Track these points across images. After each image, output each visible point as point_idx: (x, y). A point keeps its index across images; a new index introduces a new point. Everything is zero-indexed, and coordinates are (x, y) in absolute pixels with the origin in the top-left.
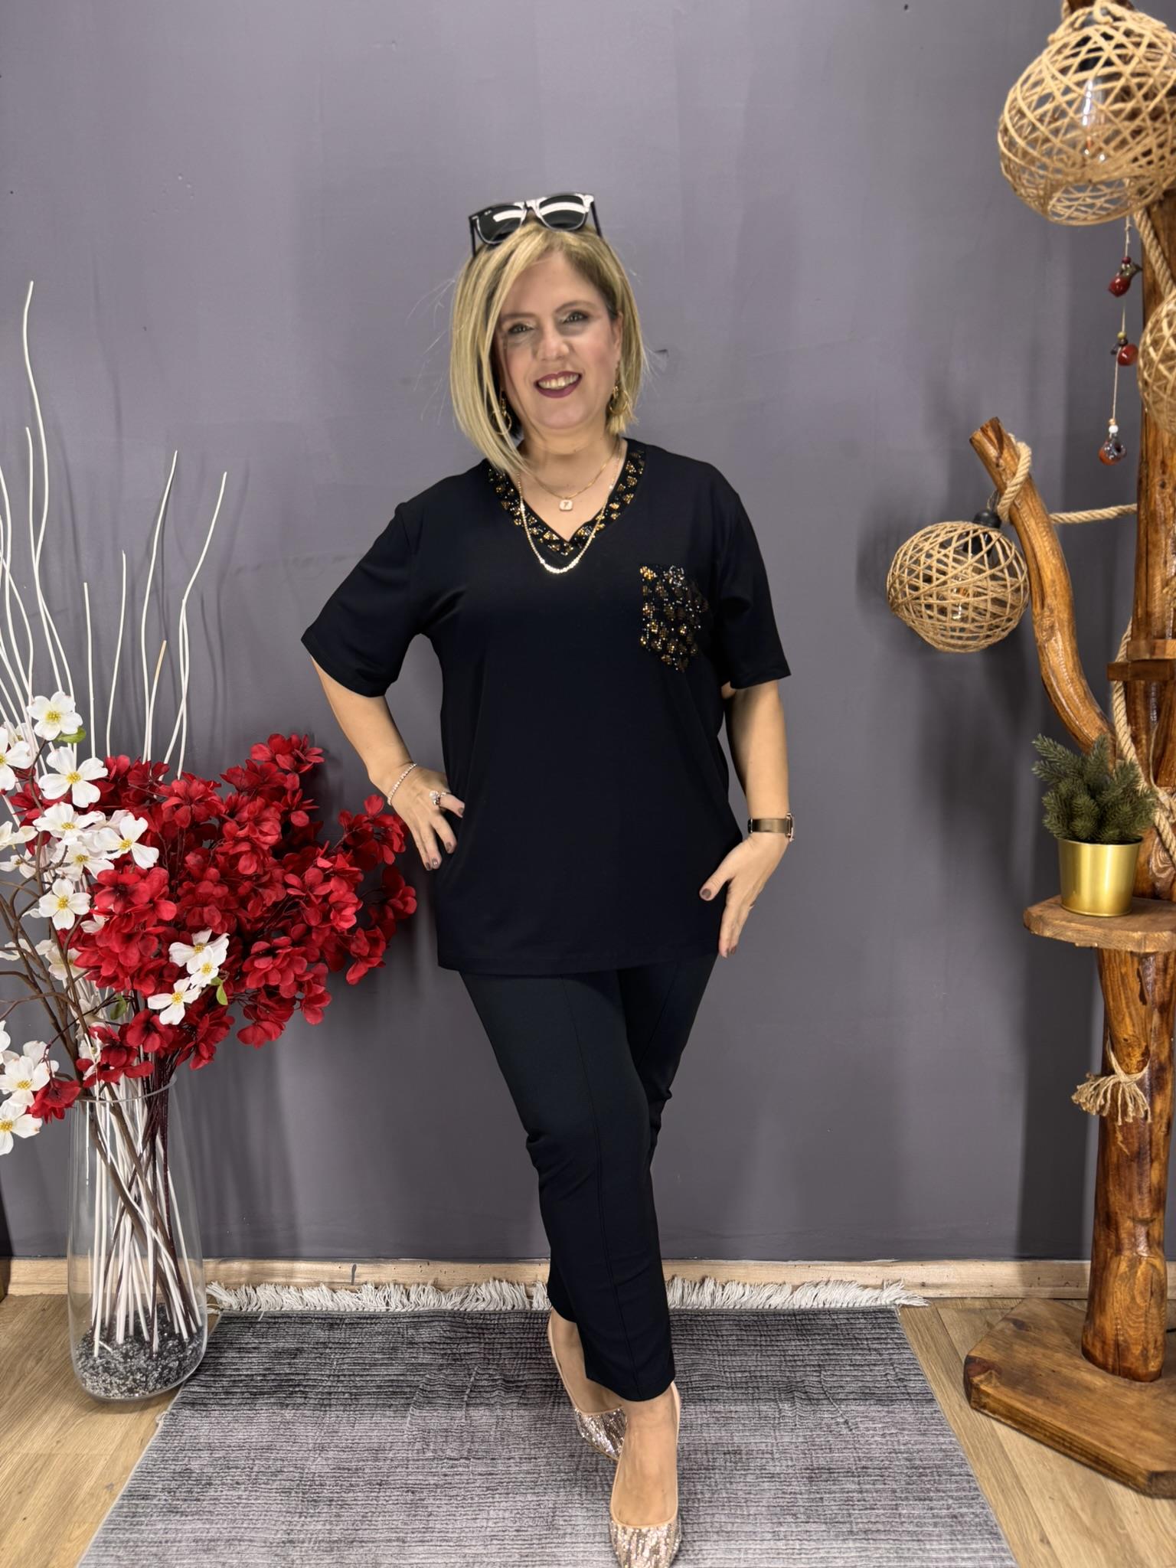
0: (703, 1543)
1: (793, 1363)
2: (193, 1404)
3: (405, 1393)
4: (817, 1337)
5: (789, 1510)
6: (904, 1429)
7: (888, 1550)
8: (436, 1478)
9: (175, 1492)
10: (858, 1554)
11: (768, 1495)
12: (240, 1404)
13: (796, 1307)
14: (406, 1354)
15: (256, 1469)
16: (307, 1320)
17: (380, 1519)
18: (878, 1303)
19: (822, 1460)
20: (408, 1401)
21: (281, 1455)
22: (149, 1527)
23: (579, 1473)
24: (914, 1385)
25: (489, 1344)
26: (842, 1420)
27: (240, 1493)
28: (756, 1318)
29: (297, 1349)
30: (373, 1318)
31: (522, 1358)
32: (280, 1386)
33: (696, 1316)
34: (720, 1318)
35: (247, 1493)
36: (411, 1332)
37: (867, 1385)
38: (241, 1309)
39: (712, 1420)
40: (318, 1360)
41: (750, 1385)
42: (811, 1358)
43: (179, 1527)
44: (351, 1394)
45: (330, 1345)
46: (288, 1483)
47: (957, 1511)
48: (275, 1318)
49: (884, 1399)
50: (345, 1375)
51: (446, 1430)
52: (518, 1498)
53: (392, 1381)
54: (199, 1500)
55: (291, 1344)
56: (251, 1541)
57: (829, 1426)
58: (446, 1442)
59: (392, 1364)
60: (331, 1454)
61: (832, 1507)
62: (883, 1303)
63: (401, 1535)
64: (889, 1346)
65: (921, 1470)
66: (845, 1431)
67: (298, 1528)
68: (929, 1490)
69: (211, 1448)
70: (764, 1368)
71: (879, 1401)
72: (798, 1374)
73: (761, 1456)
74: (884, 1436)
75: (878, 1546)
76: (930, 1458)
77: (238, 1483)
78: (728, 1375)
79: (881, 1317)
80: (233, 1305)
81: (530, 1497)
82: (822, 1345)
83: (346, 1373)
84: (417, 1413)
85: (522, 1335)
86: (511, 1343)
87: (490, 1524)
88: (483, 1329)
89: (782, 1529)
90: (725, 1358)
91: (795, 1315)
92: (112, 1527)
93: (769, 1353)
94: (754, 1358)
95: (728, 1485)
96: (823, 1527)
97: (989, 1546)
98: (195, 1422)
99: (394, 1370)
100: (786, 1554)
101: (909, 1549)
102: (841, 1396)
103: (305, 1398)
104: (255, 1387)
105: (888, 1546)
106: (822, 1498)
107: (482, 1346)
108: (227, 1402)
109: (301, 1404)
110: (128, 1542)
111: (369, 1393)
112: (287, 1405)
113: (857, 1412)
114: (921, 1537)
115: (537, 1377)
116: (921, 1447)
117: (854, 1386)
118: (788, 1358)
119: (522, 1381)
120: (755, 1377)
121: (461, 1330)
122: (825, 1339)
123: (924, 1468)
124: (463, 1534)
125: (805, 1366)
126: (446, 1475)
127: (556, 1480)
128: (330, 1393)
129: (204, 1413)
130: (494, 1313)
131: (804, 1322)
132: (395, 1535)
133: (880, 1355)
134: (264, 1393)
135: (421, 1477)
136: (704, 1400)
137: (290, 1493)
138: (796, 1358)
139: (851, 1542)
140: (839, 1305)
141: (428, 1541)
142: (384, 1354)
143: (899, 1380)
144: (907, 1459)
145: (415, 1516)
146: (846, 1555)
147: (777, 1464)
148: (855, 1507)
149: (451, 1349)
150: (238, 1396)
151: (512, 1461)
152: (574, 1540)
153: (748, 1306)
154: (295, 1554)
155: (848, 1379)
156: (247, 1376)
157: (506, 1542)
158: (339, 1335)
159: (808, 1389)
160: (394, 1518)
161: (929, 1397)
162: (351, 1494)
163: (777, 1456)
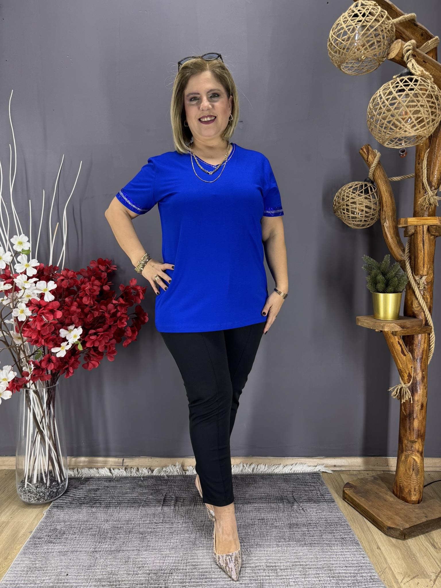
0: (251, 548)
1: (283, 491)
2: (57, 507)
3: (138, 502)
4: (292, 482)
5: (283, 538)
6: (324, 511)
7: (319, 550)
8: (151, 529)
9: (51, 536)
10: (308, 551)
11: (274, 533)
12: (75, 507)
13: (284, 473)
14: (139, 490)
15: (82, 528)
16: (100, 479)
17: (130, 543)
18: (314, 471)
19: (294, 521)
20: (140, 505)
21: (92, 523)
22: (41, 548)
23: (204, 527)
24: (327, 497)
25: (170, 486)
26: (301, 508)
27: (76, 536)
28: (269, 476)
29: (97, 489)
30: (126, 478)
31: (182, 490)
32: (91, 501)
33: (247, 476)
34: (256, 476)
35: (78, 536)
36: (140, 482)
37: (310, 497)
38: (75, 476)
39: (253, 509)
40: (105, 492)
41: (267, 498)
42: (289, 489)
43: (53, 548)
44: (118, 503)
45: (110, 487)
46: (94, 532)
47: (343, 537)
48: (88, 479)
49: (317, 501)
50: (115, 497)
51: (154, 514)
52: (182, 536)
53: (133, 498)
54: (60, 539)
55: (95, 487)
56: (80, 551)
57: (296, 510)
58: (154, 518)
59: (133, 493)
60: (110, 523)
61: (298, 536)
62: (316, 471)
63: (138, 548)
64: (318, 485)
65: (330, 524)
66: (302, 512)
67: (98, 547)
68: (333, 530)
69: (64, 522)
70: (272, 492)
71: (315, 502)
72: (285, 494)
73: (272, 520)
74: (316, 513)
75: (315, 548)
76: (334, 520)
77: (75, 533)
78: (259, 495)
79: (316, 476)
80: (72, 474)
81: (186, 535)
82: (294, 484)
83: (116, 496)
84: (143, 509)
85: (182, 483)
86: (178, 485)
87: (171, 544)
88: (167, 481)
89: (280, 544)
90: (258, 489)
91: (283, 475)
92: (27, 548)
93: (274, 487)
94: (269, 489)
95: (260, 530)
96: (295, 543)
97: (355, 547)
98: (58, 513)
99: (135, 495)
100: (282, 551)
101: (326, 549)
102: (301, 501)
103: (100, 504)
104: (81, 501)
105: (319, 548)
106: (294, 533)
107: (167, 486)
108: (70, 506)
109: (98, 506)
110: (33, 553)
111: (125, 503)
112: (94, 507)
113: (307, 505)
114: (330, 545)
115: (188, 496)
116: (330, 516)
117: (306, 497)
118: (281, 489)
119: (182, 498)
120: (269, 495)
121: (159, 481)
122: (295, 483)
123: (331, 523)
124: (161, 548)
125: (287, 491)
126: (154, 529)
127: (196, 529)
128: (110, 503)
129: (62, 510)
130: (172, 476)
131: (287, 477)
132: (135, 548)
133: (315, 487)
134: (85, 503)
135: (145, 529)
136: (250, 503)
137: (95, 535)
138: (284, 489)
139: (305, 547)
140: (299, 472)
141: (148, 550)
142: (130, 489)
143: (322, 495)
144: (325, 520)
145: (143, 542)
146: (303, 551)
147: (278, 523)
148: (307, 536)
149: (155, 488)
150: (75, 504)
151: (179, 523)
152: (202, 549)
153: (267, 472)
154: (98, 555)
155: (303, 495)
156: (78, 498)
157: (177, 550)
158: (112, 484)
159: (289, 499)
160: (135, 543)
161: (333, 500)
162: (119, 536)
163: (277, 520)
